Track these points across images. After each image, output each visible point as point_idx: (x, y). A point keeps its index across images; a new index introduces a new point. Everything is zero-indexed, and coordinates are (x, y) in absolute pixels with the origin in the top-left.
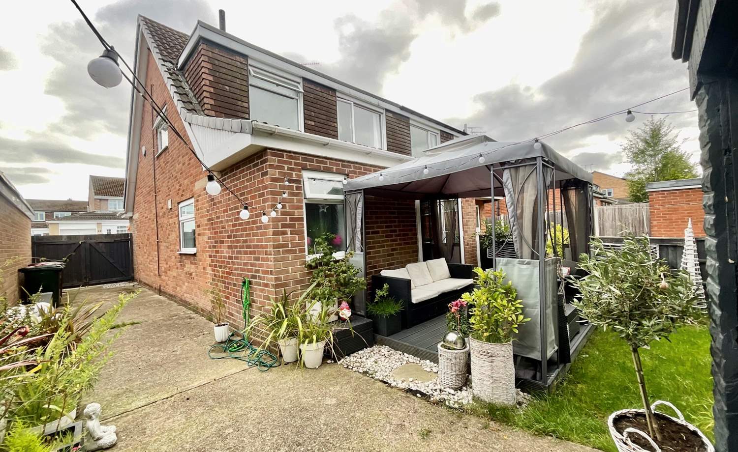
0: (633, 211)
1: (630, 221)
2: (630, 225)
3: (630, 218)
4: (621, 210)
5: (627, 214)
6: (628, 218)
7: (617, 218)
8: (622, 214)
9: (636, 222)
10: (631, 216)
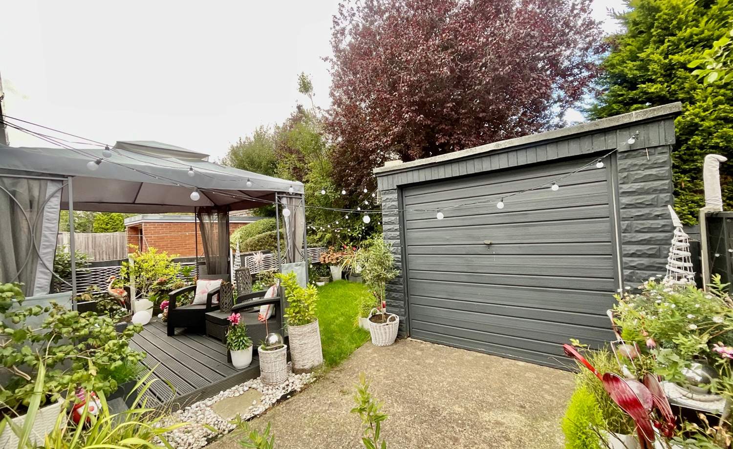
0: (107, 239)
1: (104, 250)
2: (104, 252)
3: (104, 246)
4: (94, 238)
5: (102, 242)
6: (102, 246)
7: (90, 246)
8: (95, 241)
9: (110, 250)
10: (105, 244)
